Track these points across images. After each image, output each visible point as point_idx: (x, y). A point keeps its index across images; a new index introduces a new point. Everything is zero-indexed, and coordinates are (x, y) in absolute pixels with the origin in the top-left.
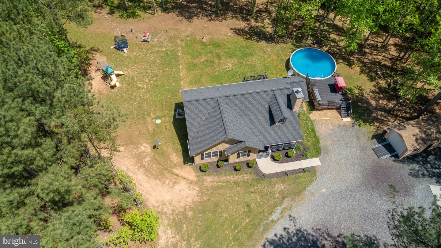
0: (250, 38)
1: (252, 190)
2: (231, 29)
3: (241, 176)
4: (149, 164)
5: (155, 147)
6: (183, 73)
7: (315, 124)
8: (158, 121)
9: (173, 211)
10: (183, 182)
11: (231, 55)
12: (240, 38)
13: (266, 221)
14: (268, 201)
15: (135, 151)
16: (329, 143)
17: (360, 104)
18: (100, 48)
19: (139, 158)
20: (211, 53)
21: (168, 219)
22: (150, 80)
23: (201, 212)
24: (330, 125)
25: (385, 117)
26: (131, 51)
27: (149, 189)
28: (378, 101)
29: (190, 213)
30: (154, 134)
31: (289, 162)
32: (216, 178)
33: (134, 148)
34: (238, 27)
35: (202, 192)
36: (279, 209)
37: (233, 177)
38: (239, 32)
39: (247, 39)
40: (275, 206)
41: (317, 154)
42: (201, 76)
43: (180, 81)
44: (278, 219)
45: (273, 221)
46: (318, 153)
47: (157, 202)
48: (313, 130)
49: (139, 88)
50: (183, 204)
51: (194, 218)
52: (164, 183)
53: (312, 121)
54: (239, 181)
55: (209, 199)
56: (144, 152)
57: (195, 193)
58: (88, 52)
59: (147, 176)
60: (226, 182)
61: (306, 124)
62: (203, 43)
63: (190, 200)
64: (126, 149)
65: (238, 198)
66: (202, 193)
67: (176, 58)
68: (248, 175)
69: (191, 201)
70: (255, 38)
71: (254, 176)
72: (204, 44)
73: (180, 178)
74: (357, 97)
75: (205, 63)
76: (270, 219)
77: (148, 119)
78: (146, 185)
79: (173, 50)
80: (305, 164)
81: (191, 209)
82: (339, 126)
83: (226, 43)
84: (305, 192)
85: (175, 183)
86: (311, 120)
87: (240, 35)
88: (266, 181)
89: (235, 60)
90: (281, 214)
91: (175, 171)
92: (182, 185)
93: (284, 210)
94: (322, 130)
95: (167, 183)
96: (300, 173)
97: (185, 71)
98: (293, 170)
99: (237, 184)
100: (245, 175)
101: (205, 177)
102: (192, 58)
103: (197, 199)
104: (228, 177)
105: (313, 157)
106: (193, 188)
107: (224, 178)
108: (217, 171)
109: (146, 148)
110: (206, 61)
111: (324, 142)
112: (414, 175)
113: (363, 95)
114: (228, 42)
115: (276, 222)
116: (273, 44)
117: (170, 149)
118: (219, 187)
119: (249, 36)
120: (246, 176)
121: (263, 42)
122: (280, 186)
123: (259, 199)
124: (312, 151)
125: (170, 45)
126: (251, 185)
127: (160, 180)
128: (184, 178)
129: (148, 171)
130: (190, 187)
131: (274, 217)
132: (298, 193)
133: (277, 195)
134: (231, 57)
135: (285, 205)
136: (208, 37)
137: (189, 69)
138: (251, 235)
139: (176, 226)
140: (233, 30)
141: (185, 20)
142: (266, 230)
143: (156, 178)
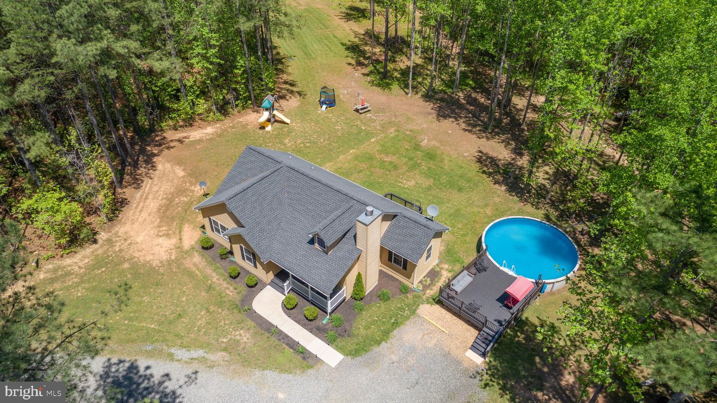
0: (490, 174)
1: (212, 308)
2: (480, 152)
3: (226, 286)
4: (177, 204)
5: (206, 195)
6: (344, 157)
7: (412, 319)
9: (121, 251)
10: (173, 241)
11: (429, 174)
12: (475, 166)
13: (165, 348)
14: (205, 334)
15: (188, 184)
16: (394, 358)
17: (537, 359)
19: (181, 191)
20: (411, 159)
21: (105, 252)
22: (303, 143)
24: (434, 341)
27: (140, 219)
29: (126, 265)
31: (299, 324)
33: (191, 182)
34: (492, 154)
35: (170, 262)
36: (198, 353)
37: (217, 278)
38: (486, 162)
39: (484, 172)
40: (201, 347)
41: (353, 352)
43: (330, 162)
44: (179, 360)
45: (170, 355)
47: (126, 233)
48: (396, 325)
49: (281, 143)
50: (136, 254)
51: (123, 271)
52: (159, 227)
53: (413, 312)
54: (218, 288)
55: (163, 274)
56: (193, 191)
57: (164, 257)
58: (292, 92)
59: (159, 209)
60: (205, 277)
61: (402, 309)
62: (418, 144)
63: (149, 257)
64: (183, 177)
65: (187, 300)
66: (169, 264)
67: (363, 141)
68: (236, 291)
69: (148, 260)
70: (499, 177)
71: (238, 298)
72: (417, 147)
73: (178, 236)
75: (387, 163)
76: (173, 350)
78: (144, 215)
79: (372, 133)
80: (314, 345)
81: (134, 264)
82: (447, 355)
83: (446, 162)
84: (257, 372)
85: (167, 235)
86: (415, 310)
87: (481, 163)
88: (239, 315)
89: (427, 182)
90: (192, 359)
92: (168, 242)
93: (202, 360)
94: (409, 335)
95: (161, 229)
96: (291, 347)
97: (351, 157)
98: (287, 336)
99: (210, 288)
100: (231, 288)
101: (196, 254)
102: (378, 151)
103: (155, 263)
104: (214, 274)
105: (340, 349)
106: (171, 254)
107: (209, 271)
108: (214, 260)
109: (200, 190)
110: (391, 163)
113: (565, 355)
114: (451, 161)
115: (172, 360)
116: (513, 197)
118: (191, 275)
119: (491, 170)
120: (231, 291)
121: (503, 188)
122: (245, 337)
123: (202, 322)
124: (350, 344)
125: (378, 127)
126: (221, 304)
127: (160, 222)
128: (180, 239)
129: (167, 207)
130: (171, 249)
131: (180, 353)
133: (225, 340)
134: (428, 176)
135: (211, 357)
136: (434, 143)
137: (356, 157)
138: (129, 341)
139: (99, 262)
140: (480, 154)
141: (434, 115)
142: (150, 354)
143: (162, 218)
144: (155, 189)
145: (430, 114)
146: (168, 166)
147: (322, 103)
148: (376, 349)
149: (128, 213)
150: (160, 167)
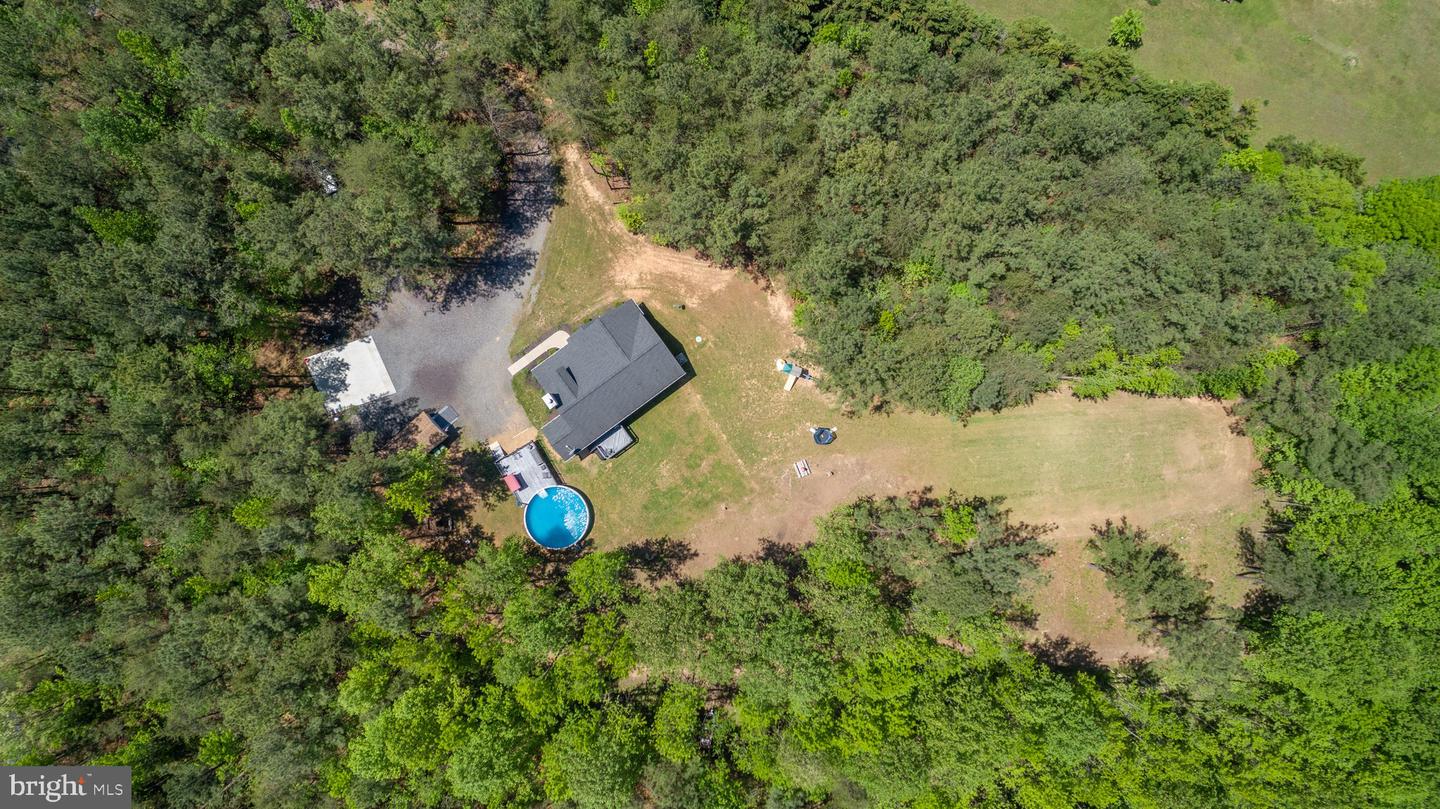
0: (660, 544)
1: (566, 307)
2: (696, 553)
3: (582, 316)
4: (677, 286)
5: (684, 307)
6: (715, 427)
7: (529, 422)
8: (699, 339)
9: (626, 250)
10: (634, 284)
11: (672, 493)
12: (675, 537)
13: (541, 283)
14: (547, 303)
15: (700, 294)
16: (506, 402)
17: (483, 480)
18: (850, 421)
19: (692, 289)
20: (700, 485)
21: (624, 241)
22: (748, 396)
23: (600, 262)
24: (511, 429)
25: (451, 470)
26: (805, 434)
27: (659, 261)
28: (463, 494)
29: (610, 255)
30: (693, 321)
31: (541, 355)
32: (605, 303)
33: (703, 296)
34: (689, 562)
35: (612, 282)
36: (534, 299)
37: (589, 311)
38: (682, 553)
39: (664, 540)
40: (538, 300)
42: (691, 435)
43: (711, 414)
44: (531, 289)
45: (535, 284)
46: (515, 382)
47: (645, 252)
48: (527, 411)
49: (752, 376)
50: (621, 261)
51: (604, 253)
52: (651, 274)
53: (534, 424)
54: (581, 311)
55: (600, 278)
56: (691, 297)
57: (617, 278)
58: (861, 405)
59: (671, 273)
60: (594, 304)
61: (538, 418)
62: (723, 500)
63: (618, 269)
64: (711, 290)
65: (575, 292)
66: (610, 281)
67: (741, 451)
68: (575, 321)
69: (615, 268)
70: (654, 548)
71: (570, 323)
72: (718, 497)
73: (638, 286)
74: (489, 491)
75: (698, 461)
76: (538, 286)
77: (711, 337)
78: (665, 263)
79: (753, 464)
80: (524, 362)
81: (611, 260)
82: (500, 431)
83: (689, 514)
84: (515, 329)
85: (641, 279)
87: (679, 546)
88: (556, 323)
89: (662, 485)
90: (531, 295)
91: (649, 292)
92: (633, 280)
93: (529, 300)
94: (518, 416)
95: (648, 275)
96: (525, 349)
97: (715, 432)
98: (532, 348)
99: (583, 307)
100: (579, 319)
101: (616, 298)
102: (720, 461)
103: (612, 273)
104: (594, 309)
105: (519, 374)
106: (621, 282)
107: (598, 306)
108: (607, 310)
109: (692, 302)
110: (700, 466)
111: (511, 401)
112: (413, 401)
113: (483, 495)
114: (689, 518)
115: (532, 286)
116: (625, 545)
117: (666, 312)
118: (598, 295)
119: (665, 547)
120: (576, 319)
121: (640, 543)
122: (540, 324)
123: (556, 301)
124: (521, 382)
125: (763, 474)
126: (568, 312)
127: (656, 274)
128: (635, 288)
129: (673, 278)
130: (625, 282)
131: (536, 289)
132: (522, 324)
133: (540, 313)
134: (670, 490)
135: (530, 306)
136: (721, 516)
137: (712, 438)
138: (549, 264)
139: (615, 239)
140: (692, 552)
141: (775, 539)
142: (538, 274)
143: (660, 275)
144: (696, 269)
145: (780, 536)
146: (728, 278)
147: (821, 431)
148: (514, 394)
149: (669, 253)
150: (724, 272)
